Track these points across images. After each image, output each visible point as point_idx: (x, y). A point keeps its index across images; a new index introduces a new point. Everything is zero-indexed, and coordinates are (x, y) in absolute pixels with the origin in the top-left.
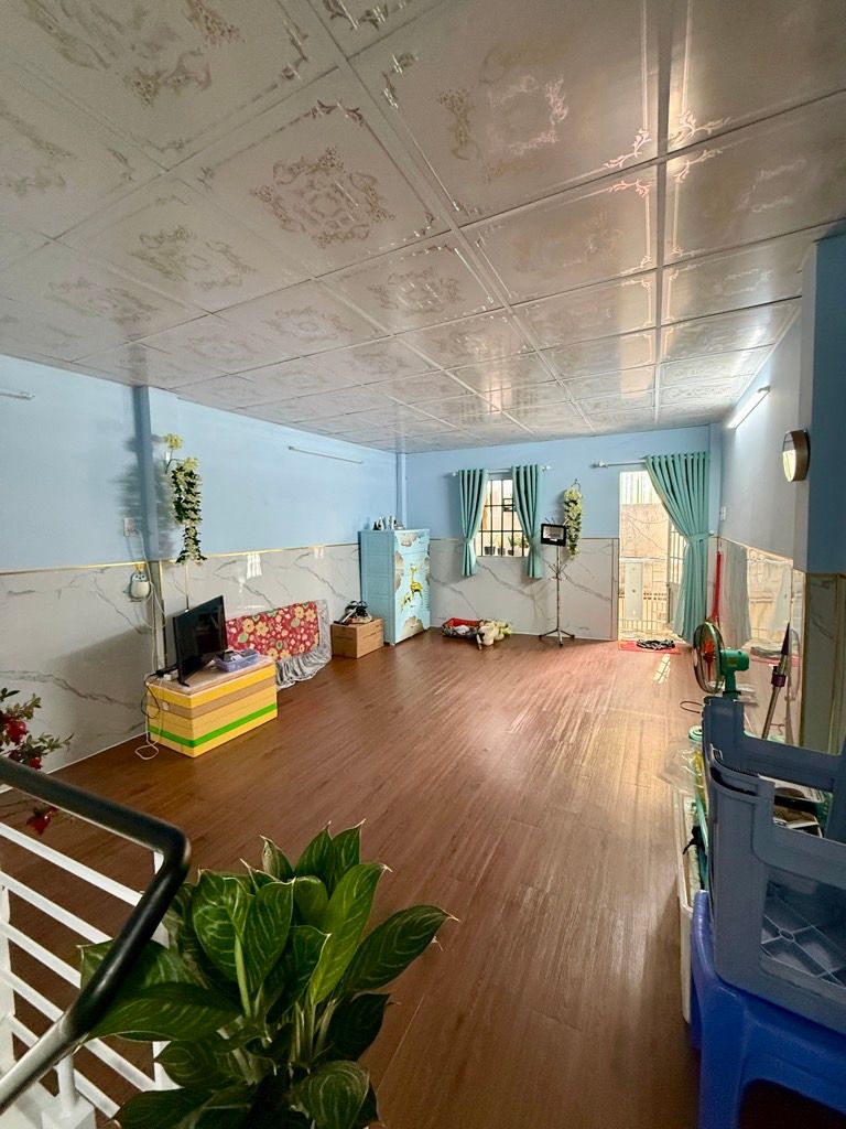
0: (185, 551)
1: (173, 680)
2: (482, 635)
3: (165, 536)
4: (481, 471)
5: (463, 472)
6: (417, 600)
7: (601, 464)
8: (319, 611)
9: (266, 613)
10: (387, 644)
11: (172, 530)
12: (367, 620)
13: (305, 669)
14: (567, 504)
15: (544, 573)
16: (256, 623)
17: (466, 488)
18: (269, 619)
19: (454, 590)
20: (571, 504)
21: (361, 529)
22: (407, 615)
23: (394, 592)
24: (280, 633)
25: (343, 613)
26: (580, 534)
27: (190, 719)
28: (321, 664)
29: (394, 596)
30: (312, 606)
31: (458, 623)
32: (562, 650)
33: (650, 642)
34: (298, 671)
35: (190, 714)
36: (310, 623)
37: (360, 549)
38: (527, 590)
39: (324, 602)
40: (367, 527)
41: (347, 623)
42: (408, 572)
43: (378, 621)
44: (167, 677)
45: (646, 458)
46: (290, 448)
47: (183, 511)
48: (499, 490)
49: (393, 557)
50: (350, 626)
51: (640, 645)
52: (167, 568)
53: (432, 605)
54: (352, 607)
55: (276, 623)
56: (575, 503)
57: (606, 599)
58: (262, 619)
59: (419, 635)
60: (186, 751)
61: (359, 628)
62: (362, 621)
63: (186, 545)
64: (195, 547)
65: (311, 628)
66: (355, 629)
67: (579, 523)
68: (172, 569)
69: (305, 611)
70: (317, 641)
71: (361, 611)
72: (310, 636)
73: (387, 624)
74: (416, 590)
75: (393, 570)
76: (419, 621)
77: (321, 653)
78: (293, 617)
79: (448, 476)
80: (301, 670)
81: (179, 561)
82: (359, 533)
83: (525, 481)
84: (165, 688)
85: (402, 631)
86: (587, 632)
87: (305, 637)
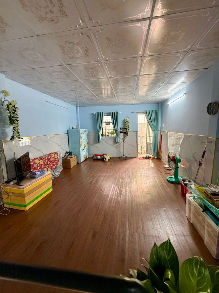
0: (13, 136)
1: (14, 184)
2: (105, 158)
3: (4, 130)
4: (102, 113)
5: (97, 113)
6: (85, 150)
7: (134, 112)
8: (58, 155)
9: (42, 156)
10: (78, 163)
11: (7, 128)
12: (73, 156)
13: (55, 173)
14: (126, 122)
15: (120, 141)
16: (39, 160)
17: (98, 118)
18: (43, 158)
19: (95, 146)
20: (127, 122)
21: (68, 129)
22: (84, 154)
23: (80, 148)
24: (47, 163)
25: (64, 155)
26: (129, 131)
27: (24, 197)
28: (60, 171)
29: (80, 149)
30: (56, 153)
31: (97, 155)
32: (126, 160)
33: (145, 157)
34: (54, 174)
35: (24, 195)
36: (56, 159)
37: (68, 135)
38: (115, 146)
39: (60, 152)
40: (70, 128)
41: (66, 158)
42: (83, 141)
43: (75, 157)
44: (12, 183)
45: (145, 111)
46: (46, 101)
47: (13, 120)
48: (107, 118)
49: (79, 137)
50: (68, 159)
51: (143, 158)
52: (6, 142)
53: (89, 151)
54: (67, 153)
55: (46, 159)
56: (128, 122)
57: (135, 147)
58: (41, 159)
59: (86, 159)
60: (23, 209)
61: (71, 159)
62: (71, 157)
63: (14, 134)
64: (18, 134)
65: (57, 160)
66: (70, 159)
67: (129, 128)
68: (7, 143)
69: (54, 155)
70: (58, 164)
71: (70, 154)
72: (56, 162)
73: (78, 157)
74: (85, 147)
75: (80, 141)
76: (86, 156)
77: (60, 167)
78: (51, 157)
79: (93, 114)
80: (55, 174)
81: (11, 139)
82: (68, 130)
83: (114, 116)
84: (11, 187)
85: (82, 159)
86: (130, 155)
87: (55, 163)
